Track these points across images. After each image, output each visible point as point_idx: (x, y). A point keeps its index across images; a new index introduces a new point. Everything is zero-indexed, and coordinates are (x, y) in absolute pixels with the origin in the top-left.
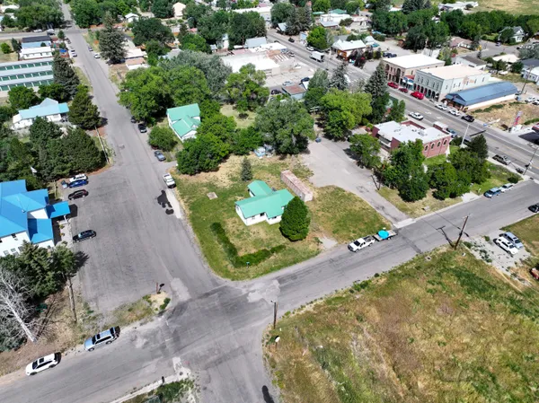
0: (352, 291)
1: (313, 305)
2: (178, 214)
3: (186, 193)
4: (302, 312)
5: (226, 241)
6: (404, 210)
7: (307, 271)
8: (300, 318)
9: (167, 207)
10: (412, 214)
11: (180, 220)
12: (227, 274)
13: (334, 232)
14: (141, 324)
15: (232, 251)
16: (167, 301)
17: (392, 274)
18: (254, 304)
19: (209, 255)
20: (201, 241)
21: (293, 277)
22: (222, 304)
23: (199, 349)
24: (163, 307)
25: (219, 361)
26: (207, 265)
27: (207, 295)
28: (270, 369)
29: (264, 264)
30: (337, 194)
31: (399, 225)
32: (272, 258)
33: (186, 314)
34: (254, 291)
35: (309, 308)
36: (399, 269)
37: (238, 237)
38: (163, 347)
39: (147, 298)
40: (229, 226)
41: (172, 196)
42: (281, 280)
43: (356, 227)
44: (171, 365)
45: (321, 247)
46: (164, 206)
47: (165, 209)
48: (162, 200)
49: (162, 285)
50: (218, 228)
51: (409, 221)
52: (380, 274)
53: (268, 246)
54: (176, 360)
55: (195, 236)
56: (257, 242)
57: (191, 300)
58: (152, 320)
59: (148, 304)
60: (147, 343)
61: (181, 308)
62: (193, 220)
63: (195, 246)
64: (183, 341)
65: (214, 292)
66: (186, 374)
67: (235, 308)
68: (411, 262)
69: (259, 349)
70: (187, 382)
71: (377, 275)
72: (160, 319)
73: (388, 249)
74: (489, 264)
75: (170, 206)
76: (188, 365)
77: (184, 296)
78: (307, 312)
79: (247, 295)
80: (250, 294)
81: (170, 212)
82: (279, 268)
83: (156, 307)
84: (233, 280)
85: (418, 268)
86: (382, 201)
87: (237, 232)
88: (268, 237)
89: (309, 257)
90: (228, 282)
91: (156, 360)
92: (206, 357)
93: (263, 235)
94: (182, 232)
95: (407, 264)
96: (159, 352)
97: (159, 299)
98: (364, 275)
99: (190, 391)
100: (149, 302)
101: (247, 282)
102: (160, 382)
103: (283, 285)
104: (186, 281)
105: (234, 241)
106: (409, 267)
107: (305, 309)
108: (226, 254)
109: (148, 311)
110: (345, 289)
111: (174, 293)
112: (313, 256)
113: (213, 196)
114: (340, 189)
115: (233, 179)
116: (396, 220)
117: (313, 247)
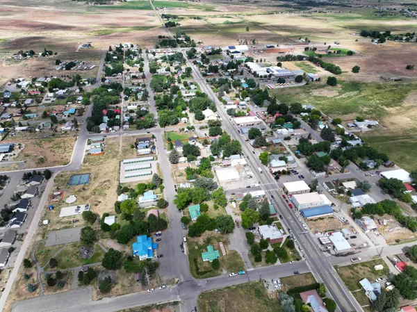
0: (225, 288)
1: (213, 290)
2: (185, 253)
3: (189, 244)
5: (196, 265)
6: (253, 264)
7: (215, 280)
8: (209, 292)
10: (255, 267)
11: (185, 255)
12: (194, 276)
13: (228, 269)
14: (172, 286)
15: (197, 269)
17: (238, 286)
18: (199, 286)
19: (191, 269)
20: (190, 264)
21: (211, 281)
22: (191, 284)
23: (183, 295)
25: (187, 299)
26: (190, 272)
27: (188, 281)
28: (198, 303)
29: (205, 275)
31: (248, 270)
32: (207, 274)
33: (182, 286)
34: (200, 283)
36: (241, 284)
38: (176, 292)
39: (174, 279)
40: (199, 260)
41: (185, 246)
42: (208, 281)
45: (222, 273)
46: (182, 249)
48: (182, 246)
49: (178, 276)
50: (195, 261)
51: (252, 269)
53: (207, 269)
54: (178, 296)
55: (189, 262)
56: (205, 267)
57: (184, 282)
58: (174, 285)
60: (172, 291)
61: (181, 283)
62: (189, 255)
64: (180, 292)
65: (190, 281)
66: (179, 300)
69: (196, 298)
71: (233, 285)
72: (176, 285)
73: (241, 277)
74: (267, 289)
75: (184, 249)
76: (180, 298)
77: (183, 280)
79: (198, 283)
81: (183, 251)
82: (208, 277)
83: (176, 282)
85: (246, 285)
86: (248, 260)
87: (200, 263)
89: (217, 275)
90: (194, 278)
92: (185, 297)
93: (207, 266)
94: (186, 259)
95: (244, 284)
96: (175, 294)
97: (177, 280)
98: (230, 284)
101: (199, 280)
103: (208, 283)
104: (184, 276)
105: (199, 266)
107: (211, 291)
108: (195, 270)
109: (174, 282)
110: (223, 287)
111: (180, 278)
112: (219, 275)
113: (197, 248)
114: (236, 252)
115: (204, 241)
116: (249, 268)
117: (219, 272)
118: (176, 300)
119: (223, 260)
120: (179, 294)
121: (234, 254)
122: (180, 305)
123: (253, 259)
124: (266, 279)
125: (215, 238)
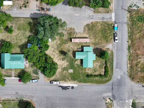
0: (129, 52)
1: (128, 64)
2: (75, 85)
4: (129, 68)
5: (95, 75)
6: (108, 12)
7: (117, 59)
8: (130, 69)
9: (70, 88)
10: (111, 11)
11: (78, 86)
12: (108, 81)
13: (107, 42)
14: (113, 106)
15: (101, 75)
16: (109, 99)
17: (130, 37)
18: (121, 78)
19: (98, 82)
20: (92, 83)
21: (117, 64)
22: (117, 86)
23: (126, 95)
24: (111, 100)
25: (132, 93)
26: (102, 85)
27: (112, 89)
28: (139, 83)
29: (109, 69)
30: (90, 28)
31: (113, 20)
32: (108, 66)
33: (116, 96)
34: (117, 77)
35: (129, 66)
36: (129, 34)
37: (95, 71)
38: (122, 103)
39: (106, 103)
41: (65, 84)
42: (117, 68)
43: (108, 34)
44: (128, 103)
45: (111, 49)
46: (69, 89)
47: (70, 89)
48: (64, 88)
49: (104, 98)
50: (88, 76)
51: (113, 15)
52: (128, 40)
53: (103, 65)
54: (127, 101)
55: (88, 84)
56: (100, 67)
57: (112, 93)
58: (114, 104)
59: (109, 104)
60: (119, 107)
61: (114, 96)
62: (80, 81)
63: (92, 85)
64: (123, 98)
65: (112, 86)
66: (131, 101)
67: (120, 83)
68: (128, 28)
69: (133, 83)
70: (133, 101)
71: (128, 42)
72: (114, 102)
73: (121, 31)
74: (139, 8)
75: (70, 87)
76: (129, 99)
77: (110, 94)
78: (130, 67)
79: (117, 79)
80: (117, 78)
81: (73, 88)
82: (113, 66)
83: (110, 102)
84: (111, 80)
85: (131, 28)
86: (100, 16)
87: (93, 71)
88: (100, 63)
89: (113, 56)
90: (111, 82)
91: (125, 106)
92: (130, 95)
93: (98, 64)
94: (84, 87)
95: (128, 30)
96: (123, 104)
97: (108, 100)
98: (126, 45)
99: (135, 101)
100: (108, 103)
101: (113, 76)
102: (130, 106)
103: (119, 68)
105: (97, 73)
106: (129, 31)
107: (129, 67)
108: (101, 78)
109: (111, 104)
110: (128, 53)
111: (108, 96)
112: (113, 54)
113: (71, 71)
114: (88, 25)
115: (63, 59)
116: (111, 18)
117: (109, 52)
118: (131, 104)
119: (95, 44)
120: (125, 100)
121: (89, 29)
122: (137, 101)
123: (101, 9)
124: (128, 5)
125: (61, 45)
